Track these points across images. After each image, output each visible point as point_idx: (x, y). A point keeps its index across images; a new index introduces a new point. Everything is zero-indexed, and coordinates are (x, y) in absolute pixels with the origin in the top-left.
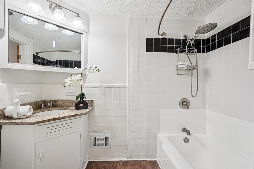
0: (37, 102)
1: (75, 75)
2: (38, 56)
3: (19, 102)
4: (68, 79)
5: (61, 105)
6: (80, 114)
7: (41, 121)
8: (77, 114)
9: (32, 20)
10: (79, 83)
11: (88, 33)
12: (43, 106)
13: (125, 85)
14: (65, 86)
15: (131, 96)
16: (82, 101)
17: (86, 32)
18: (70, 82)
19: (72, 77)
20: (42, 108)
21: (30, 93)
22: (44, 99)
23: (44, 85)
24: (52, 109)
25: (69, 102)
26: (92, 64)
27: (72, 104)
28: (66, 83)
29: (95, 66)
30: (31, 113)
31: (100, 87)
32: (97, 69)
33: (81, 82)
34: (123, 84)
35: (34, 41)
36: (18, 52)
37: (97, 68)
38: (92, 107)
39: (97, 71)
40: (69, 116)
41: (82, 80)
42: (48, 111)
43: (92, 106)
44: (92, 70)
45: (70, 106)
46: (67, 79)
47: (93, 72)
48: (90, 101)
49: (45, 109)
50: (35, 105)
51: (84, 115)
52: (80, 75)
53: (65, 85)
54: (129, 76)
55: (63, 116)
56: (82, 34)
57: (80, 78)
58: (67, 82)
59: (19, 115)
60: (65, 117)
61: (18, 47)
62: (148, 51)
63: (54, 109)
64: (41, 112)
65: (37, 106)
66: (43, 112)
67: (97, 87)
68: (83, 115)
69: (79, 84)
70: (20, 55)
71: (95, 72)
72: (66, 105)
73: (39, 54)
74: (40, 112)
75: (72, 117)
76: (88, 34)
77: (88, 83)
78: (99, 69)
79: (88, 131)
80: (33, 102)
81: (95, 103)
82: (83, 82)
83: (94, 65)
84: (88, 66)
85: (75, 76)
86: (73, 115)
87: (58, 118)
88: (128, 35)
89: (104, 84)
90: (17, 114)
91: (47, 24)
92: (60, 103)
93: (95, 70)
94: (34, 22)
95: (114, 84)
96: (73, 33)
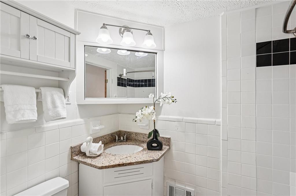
0: (112, 134)
1: (146, 107)
2: (121, 78)
3: (91, 139)
4: (139, 112)
5: (135, 139)
6: (150, 160)
7: (106, 166)
8: (146, 161)
9: (106, 49)
10: (151, 117)
11: (163, 51)
12: (117, 139)
13: (217, 120)
14: (136, 121)
15: (227, 140)
16: (155, 139)
17: (161, 50)
18: (142, 116)
19: (143, 110)
20: (116, 141)
21: (103, 127)
22: (120, 129)
23: (119, 114)
24: (125, 143)
25: (142, 136)
26: (167, 93)
27: (146, 139)
28: (136, 117)
29: (170, 95)
30: (101, 151)
31: (179, 121)
32: (173, 99)
33: (153, 117)
34: (213, 120)
35: (117, 64)
36: (106, 77)
37: (173, 97)
38: (168, 147)
39: (173, 102)
40: (136, 162)
41: (155, 113)
42: (121, 145)
43: (169, 145)
44: (167, 100)
45: (143, 142)
46: (137, 112)
47: (168, 103)
48: (166, 138)
49: (119, 142)
50: (111, 138)
51: (155, 161)
52: (152, 107)
53: (136, 119)
54: (222, 108)
55: (130, 162)
56: (156, 53)
57: (152, 111)
58: (138, 116)
59: (91, 154)
60: (132, 163)
61: (106, 71)
62: (259, 64)
63: (127, 143)
64: (115, 146)
65: (112, 139)
66: (116, 146)
67: (175, 121)
68: (153, 161)
69: (151, 119)
70: (107, 79)
71: (171, 103)
72: (139, 140)
73: (122, 76)
74: (113, 146)
75: (140, 163)
76: (163, 53)
77: (164, 115)
78: (176, 100)
79: (164, 177)
80: (108, 135)
81: (172, 141)
82: (155, 116)
83: (170, 93)
84: (163, 95)
85: (146, 109)
86: (141, 162)
87: (123, 164)
88: (221, 45)
89: (184, 118)
90: (89, 152)
91: (119, 51)
92: (133, 136)
93: (171, 101)
94: (107, 51)
95: (199, 119)
96: (147, 54)
